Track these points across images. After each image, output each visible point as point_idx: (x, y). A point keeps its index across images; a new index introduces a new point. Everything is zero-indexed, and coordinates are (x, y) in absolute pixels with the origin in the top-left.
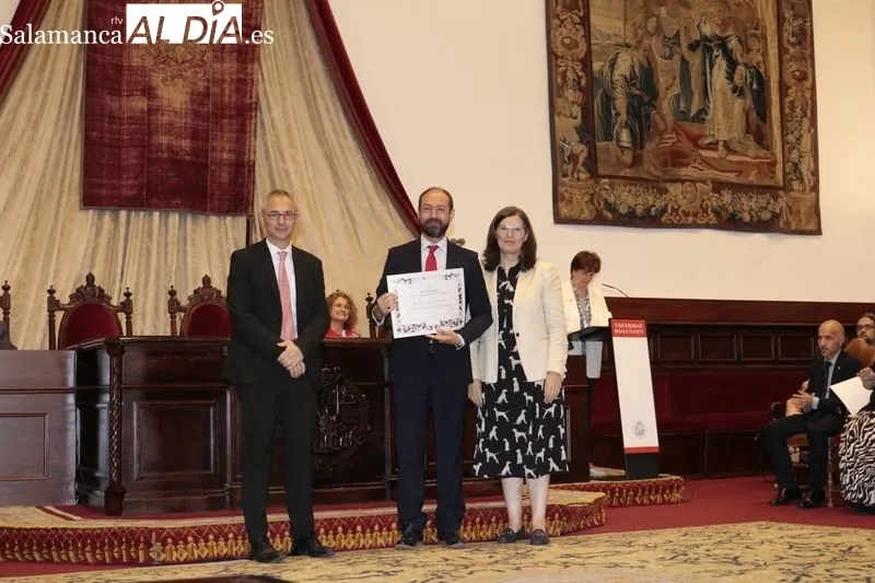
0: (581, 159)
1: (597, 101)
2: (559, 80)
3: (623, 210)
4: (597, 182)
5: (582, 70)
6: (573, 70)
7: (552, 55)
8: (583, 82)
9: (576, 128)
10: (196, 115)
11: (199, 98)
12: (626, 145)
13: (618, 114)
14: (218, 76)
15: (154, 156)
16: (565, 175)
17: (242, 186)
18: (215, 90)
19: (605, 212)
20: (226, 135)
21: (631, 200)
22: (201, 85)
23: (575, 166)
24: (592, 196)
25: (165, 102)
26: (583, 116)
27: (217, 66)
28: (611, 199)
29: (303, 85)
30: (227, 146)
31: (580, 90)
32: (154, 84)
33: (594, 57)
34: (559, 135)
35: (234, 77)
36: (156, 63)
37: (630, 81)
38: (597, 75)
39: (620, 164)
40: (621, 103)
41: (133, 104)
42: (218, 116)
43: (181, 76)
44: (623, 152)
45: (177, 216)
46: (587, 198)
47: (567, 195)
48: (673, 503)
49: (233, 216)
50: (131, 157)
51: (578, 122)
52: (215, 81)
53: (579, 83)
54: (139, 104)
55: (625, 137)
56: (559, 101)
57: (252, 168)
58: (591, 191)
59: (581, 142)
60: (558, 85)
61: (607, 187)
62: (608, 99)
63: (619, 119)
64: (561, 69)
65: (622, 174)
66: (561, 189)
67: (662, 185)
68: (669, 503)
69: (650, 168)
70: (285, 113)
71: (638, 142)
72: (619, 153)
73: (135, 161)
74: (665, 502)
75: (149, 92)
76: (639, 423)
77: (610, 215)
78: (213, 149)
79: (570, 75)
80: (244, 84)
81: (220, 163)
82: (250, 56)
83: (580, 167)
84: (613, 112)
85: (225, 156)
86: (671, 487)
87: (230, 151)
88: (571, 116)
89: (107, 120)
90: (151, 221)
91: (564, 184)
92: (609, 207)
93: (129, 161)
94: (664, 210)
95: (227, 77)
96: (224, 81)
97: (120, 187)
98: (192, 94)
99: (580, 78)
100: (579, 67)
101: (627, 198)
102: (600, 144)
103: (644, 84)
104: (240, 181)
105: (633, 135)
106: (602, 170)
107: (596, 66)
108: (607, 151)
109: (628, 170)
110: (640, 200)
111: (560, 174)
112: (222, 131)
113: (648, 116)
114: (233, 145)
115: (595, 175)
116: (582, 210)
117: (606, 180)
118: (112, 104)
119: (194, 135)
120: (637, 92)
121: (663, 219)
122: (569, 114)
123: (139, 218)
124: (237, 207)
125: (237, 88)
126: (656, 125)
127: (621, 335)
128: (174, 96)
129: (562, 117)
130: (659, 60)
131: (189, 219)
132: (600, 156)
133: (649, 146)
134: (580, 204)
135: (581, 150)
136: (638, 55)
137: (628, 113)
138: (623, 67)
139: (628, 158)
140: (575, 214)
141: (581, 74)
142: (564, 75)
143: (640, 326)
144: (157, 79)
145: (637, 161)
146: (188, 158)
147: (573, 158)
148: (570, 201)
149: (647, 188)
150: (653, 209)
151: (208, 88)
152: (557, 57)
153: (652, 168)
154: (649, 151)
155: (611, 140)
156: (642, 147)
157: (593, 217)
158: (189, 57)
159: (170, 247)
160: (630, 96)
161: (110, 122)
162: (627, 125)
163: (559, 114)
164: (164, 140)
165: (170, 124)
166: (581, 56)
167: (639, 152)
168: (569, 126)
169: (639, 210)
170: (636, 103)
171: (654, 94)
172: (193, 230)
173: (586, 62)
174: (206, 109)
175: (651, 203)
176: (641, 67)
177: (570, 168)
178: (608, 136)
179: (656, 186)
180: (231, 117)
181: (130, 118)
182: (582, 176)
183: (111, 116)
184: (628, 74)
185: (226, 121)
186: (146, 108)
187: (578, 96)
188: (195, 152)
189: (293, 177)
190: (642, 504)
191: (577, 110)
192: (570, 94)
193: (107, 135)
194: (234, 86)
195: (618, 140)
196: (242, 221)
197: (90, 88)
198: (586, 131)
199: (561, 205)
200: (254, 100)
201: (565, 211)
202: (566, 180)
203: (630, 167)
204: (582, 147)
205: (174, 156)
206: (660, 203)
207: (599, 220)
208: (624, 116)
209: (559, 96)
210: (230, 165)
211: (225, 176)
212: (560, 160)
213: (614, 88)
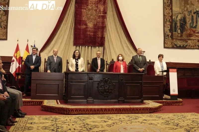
0: (170, 36)
1: (173, 25)
2: (166, 20)
3: (178, 45)
4: (173, 40)
5: (171, 18)
6: (168, 18)
7: (164, 15)
8: (171, 21)
9: (169, 30)
10: (94, 28)
11: (95, 25)
12: (179, 33)
13: (178, 27)
14: (99, 21)
15: (86, 36)
16: (166, 39)
17: (103, 41)
18: (98, 24)
19: (174, 46)
20: (100, 32)
21: (180, 44)
22: (95, 23)
23: (168, 37)
24: (172, 43)
25: (89, 26)
26: (170, 27)
27: (98, 19)
28: (176, 43)
29: (115, 22)
30: (100, 34)
31: (170, 22)
32: (87, 23)
33: (173, 16)
34: (165, 31)
35: (102, 21)
36: (87, 19)
37: (181, 20)
38: (173, 19)
39: (178, 36)
40: (178, 24)
41: (83, 27)
42: (99, 28)
43: (91, 22)
44: (179, 34)
45: (90, 47)
46: (171, 43)
47: (166, 43)
48: (180, 105)
49: (101, 47)
50: (82, 36)
51: (169, 28)
52: (98, 22)
53: (170, 21)
54: (84, 27)
55: (179, 31)
56: (165, 24)
57: (105, 38)
58: (171, 42)
59: (170, 32)
60: (165, 21)
61: (175, 41)
62: (176, 24)
63: (178, 28)
64: (166, 18)
65: (178, 38)
66: (165, 41)
67: (187, 41)
68: (179, 105)
69: (184, 37)
70: (111, 28)
71: (182, 32)
72: (178, 34)
73: (83, 37)
74: (178, 105)
75: (86, 25)
76: (174, 89)
77: (175, 46)
78: (97, 35)
79: (168, 19)
80: (103, 23)
81: (98, 37)
82: (104, 18)
83: (169, 37)
84: (177, 26)
85: (100, 36)
86: (180, 102)
87: (100, 35)
88: (168, 27)
89: (78, 30)
90: (86, 48)
91: (166, 41)
92: (175, 45)
93: (82, 37)
94: (187, 45)
95: (100, 21)
96: (100, 22)
97: (80, 42)
98: (94, 25)
99: (170, 20)
100: (170, 18)
101: (179, 43)
102: (174, 33)
103: (184, 20)
104: (102, 40)
105: (181, 31)
106: (174, 38)
107: (174, 17)
108: (175, 34)
109: (179, 38)
110: (182, 43)
111: (165, 38)
112: (99, 31)
113: (184, 27)
114: (101, 34)
115: (172, 39)
116: (169, 46)
117: (175, 40)
118: (79, 27)
119: (94, 33)
120: (182, 22)
121: (187, 47)
122: (167, 27)
123: (83, 48)
124: (102, 45)
125: (102, 23)
126: (186, 29)
127: (171, 72)
128: (90, 25)
129: (166, 28)
130: (187, 16)
131: (93, 48)
132: (174, 35)
133: (184, 33)
134: (169, 44)
135: (170, 34)
136: (182, 15)
137: (180, 26)
138: (179, 17)
139: (179, 35)
140: (168, 46)
141: (170, 19)
142: (167, 19)
143: (175, 70)
144: (87, 22)
145: (181, 36)
146: (92, 36)
147: (168, 35)
148: (167, 44)
149: (183, 41)
150: (185, 45)
151: (97, 24)
152: (165, 16)
153: (185, 37)
154: (184, 34)
155: (176, 32)
156: (183, 33)
157: (172, 47)
158: (93, 18)
159: (89, 52)
160: (180, 23)
161: (79, 30)
162: (179, 29)
163: (165, 27)
164: (88, 33)
165: (89, 30)
166: (170, 16)
167: (182, 34)
168: (167, 29)
169: (182, 46)
170: (182, 24)
171: (186, 23)
172: (93, 49)
173: (171, 17)
174: (96, 27)
175: (184, 44)
176: (183, 17)
177: (167, 37)
178: (176, 31)
179: (186, 41)
180: (101, 29)
181: (82, 29)
182: (170, 39)
183: (79, 29)
184: (180, 19)
185: (100, 29)
186: (85, 27)
187: (169, 23)
188: (94, 35)
189: (112, 39)
190: (173, 105)
191: (169, 26)
192: (168, 23)
193: (78, 32)
194: (101, 23)
195: (178, 32)
196: (102, 48)
197: (75, 24)
198: (171, 30)
199: (165, 44)
200: (105, 25)
201: (166, 46)
202: (166, 40)
203: (180, 37)
204: (170, 33)
205: (90, 36)
206: (186, 44)
207: (173, 48)
208: (179, 27)
209: (166, 23)
210: (100, 37)
211: (99, 40)
212: (165, 36)
213: (177, 22)
